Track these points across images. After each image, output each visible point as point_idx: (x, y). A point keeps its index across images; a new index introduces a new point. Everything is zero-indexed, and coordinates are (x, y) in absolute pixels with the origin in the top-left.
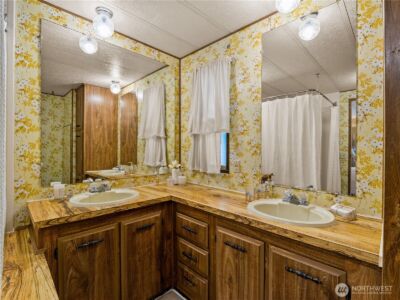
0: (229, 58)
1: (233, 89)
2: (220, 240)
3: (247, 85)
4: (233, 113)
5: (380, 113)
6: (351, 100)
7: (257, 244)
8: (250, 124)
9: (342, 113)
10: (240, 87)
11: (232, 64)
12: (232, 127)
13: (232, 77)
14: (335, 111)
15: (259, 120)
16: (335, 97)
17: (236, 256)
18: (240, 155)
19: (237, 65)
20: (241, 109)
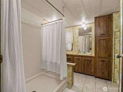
0: (73, 31)
1: (73, 36)
2: (75, 59)
3: (76, 36)
4: (73, 40)
5: (94, 41)
6: (89, 37)
7: (81, 58)
8: (76, 42)
9: (88, 39)
10: (75, 36)
11: (73, 32)
12: (73, 42)
13: (73, 34)
14: (87, 39)
15: (78, 41)
16: (87, 36)
17: (78, 60)
18: (75, 47)
19: (74, 32)
20: (75, 39)
